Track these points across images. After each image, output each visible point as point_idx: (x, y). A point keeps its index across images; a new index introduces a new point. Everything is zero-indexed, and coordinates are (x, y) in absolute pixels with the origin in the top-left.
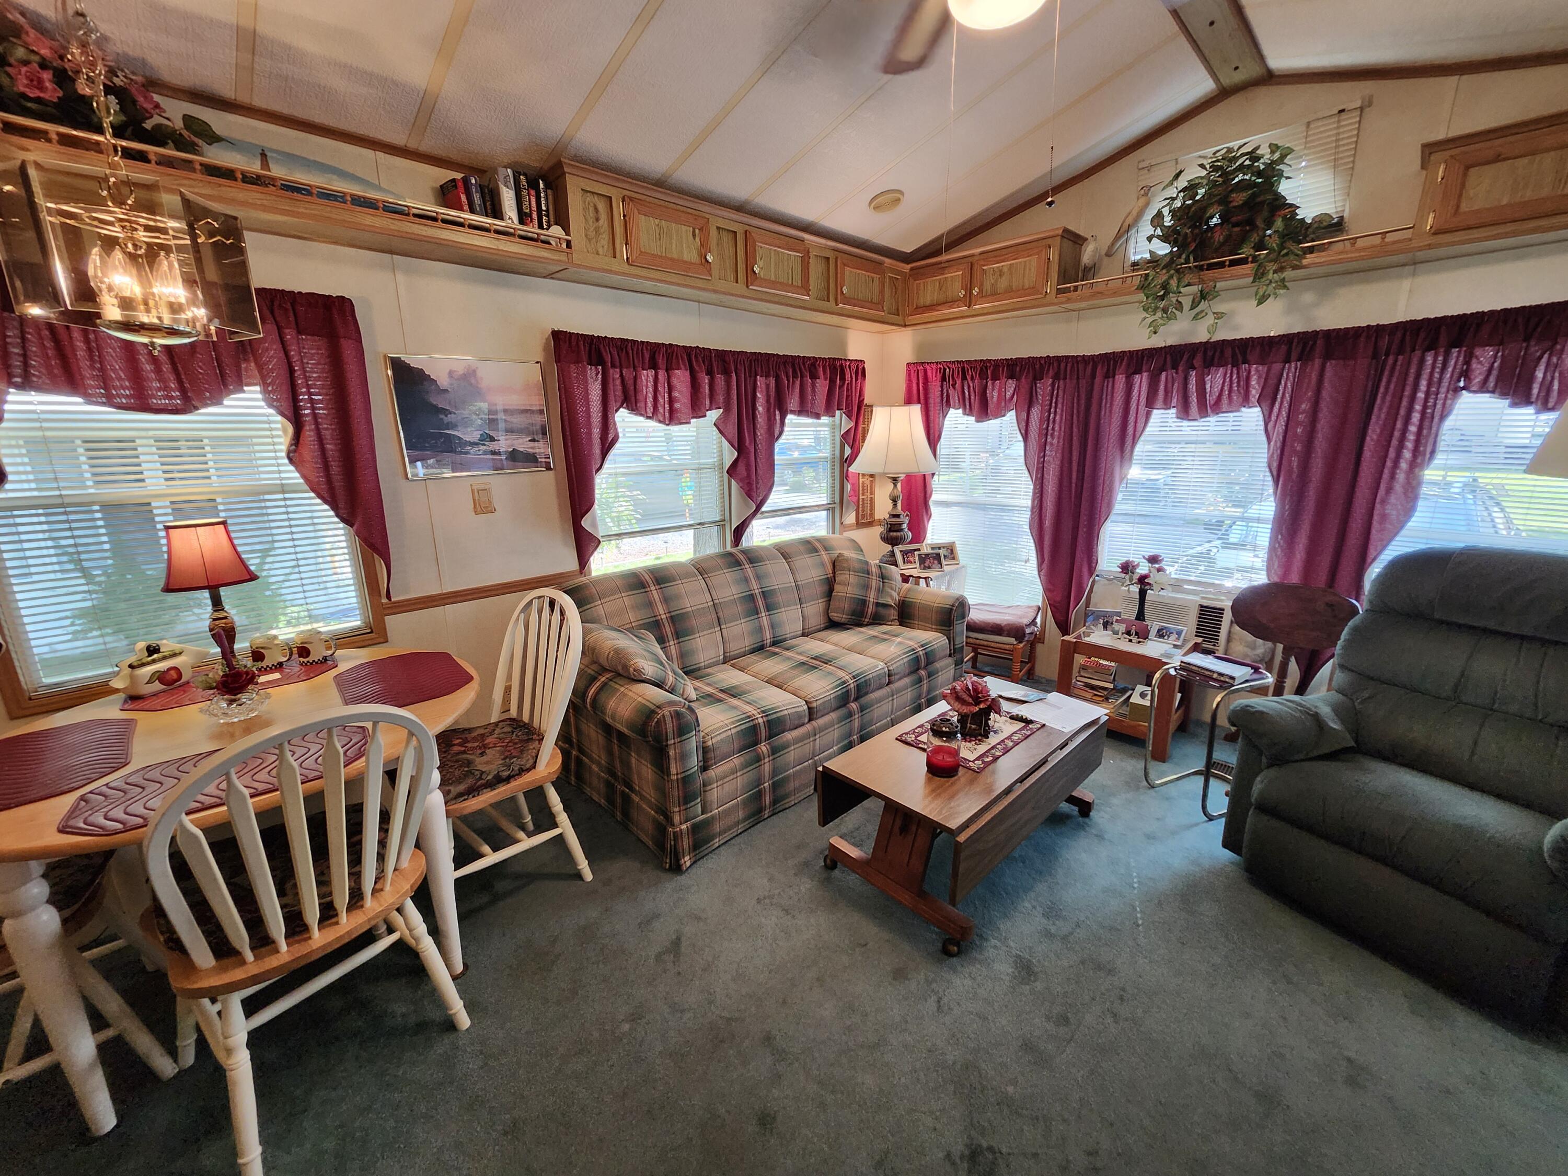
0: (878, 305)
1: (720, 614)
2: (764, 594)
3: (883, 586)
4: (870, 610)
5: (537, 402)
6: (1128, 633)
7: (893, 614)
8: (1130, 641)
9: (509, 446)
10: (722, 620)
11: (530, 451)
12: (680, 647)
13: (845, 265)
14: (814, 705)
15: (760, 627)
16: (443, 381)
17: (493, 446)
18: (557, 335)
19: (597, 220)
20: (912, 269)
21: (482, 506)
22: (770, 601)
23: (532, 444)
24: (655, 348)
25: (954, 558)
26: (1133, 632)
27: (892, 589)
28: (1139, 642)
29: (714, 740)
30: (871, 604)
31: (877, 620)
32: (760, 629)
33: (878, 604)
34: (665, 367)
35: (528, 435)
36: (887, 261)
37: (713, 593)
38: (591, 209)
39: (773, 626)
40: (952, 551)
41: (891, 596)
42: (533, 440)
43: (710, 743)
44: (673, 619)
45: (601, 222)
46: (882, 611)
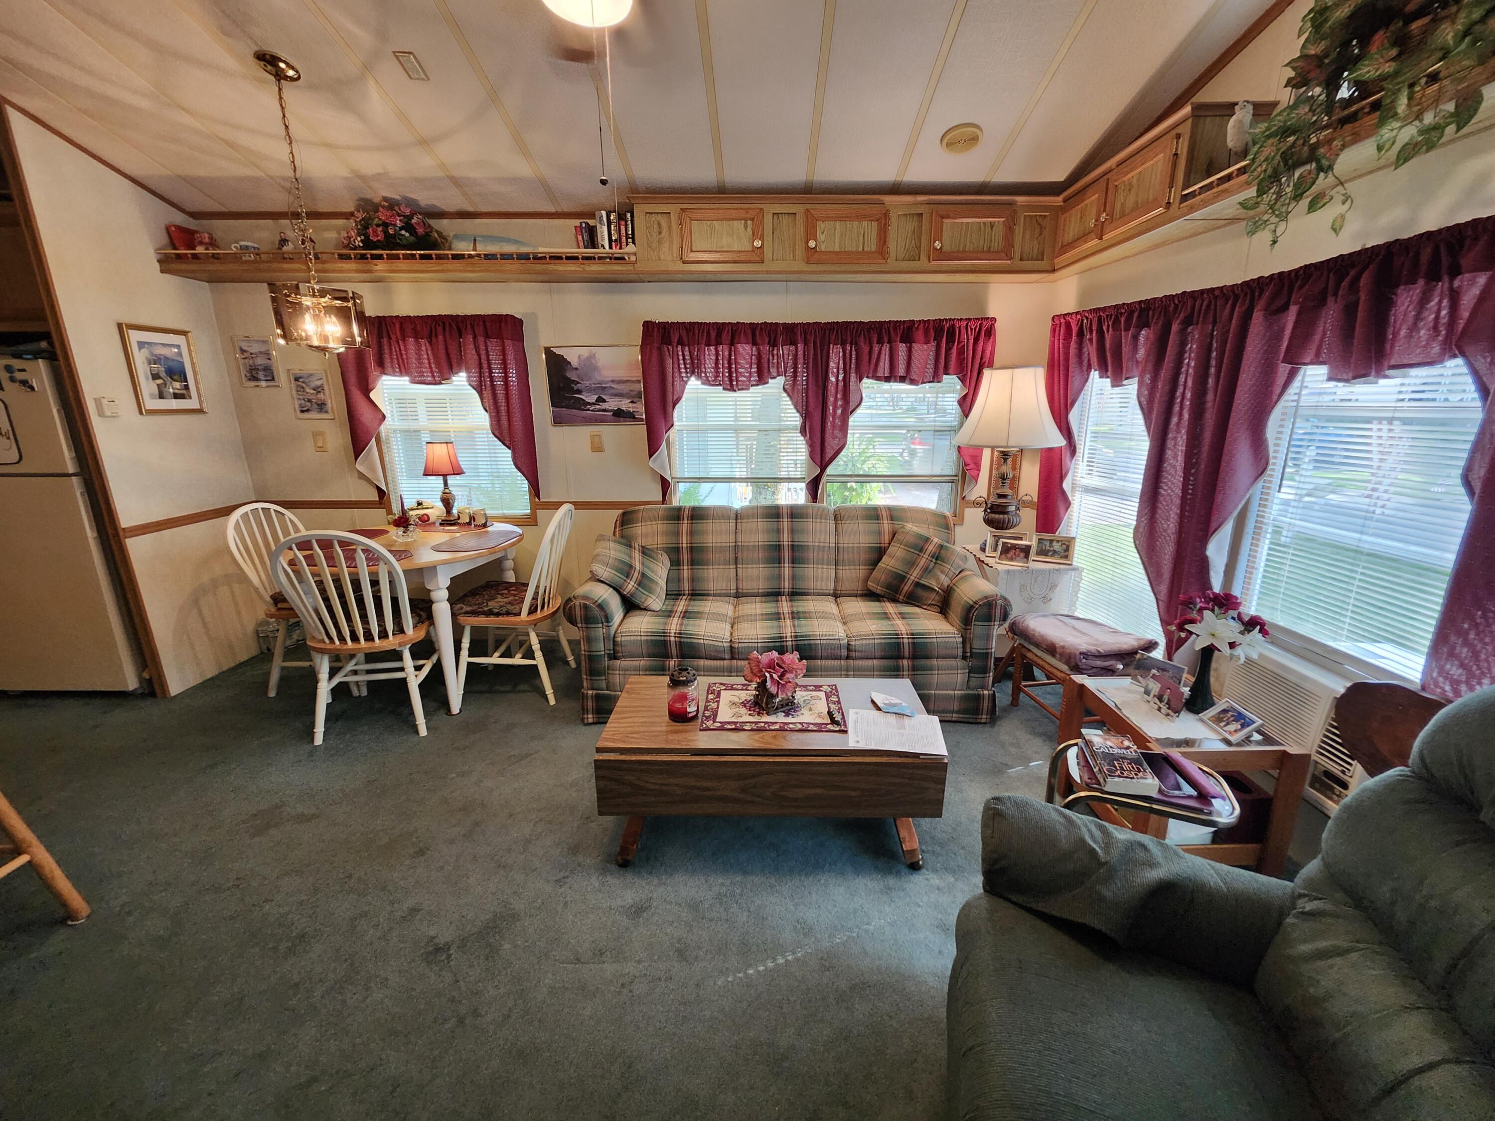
0: (1007, 251)
1: (740, 555)
2: (793, 548)
3: (934, 567)
4: (906, 588)
5: (638, 374)
6: (1160, 698)
7: (933, 598)
8: (1159, 709)
9: (615, 406)
10: (740, 560)
11: (631, 410)
12: (692, 573)
13: (943, 218)
14: (736, 646)
15: (780, 575)
16: (574, 362)
17: (604, 406)
18: (648, 326)
19: (660, 233)
20: (1065, 201)
21: (597, 448)
22: (798, 555)
23: (631, 405)
24: (720, 328)
25: (1066, 557)
26: (1166, 698)
27: (942, 572)
28: (1168, 715)
29: (623, 639)
30: (910, 582)
31: (912, 599)
32: (779, 577)
33: (917, 585)
34: (728, 342)
35: (628, 398)
36: (1020, 199)
37: (739, 536)
38: (656, 226)
39: (793, 578)
40: (1067, 549)
41: (938, 580)
42: (632, 402)
43: (619, 639)
44: (692, 549)
45: (663, 234)
46: (920, 592)
